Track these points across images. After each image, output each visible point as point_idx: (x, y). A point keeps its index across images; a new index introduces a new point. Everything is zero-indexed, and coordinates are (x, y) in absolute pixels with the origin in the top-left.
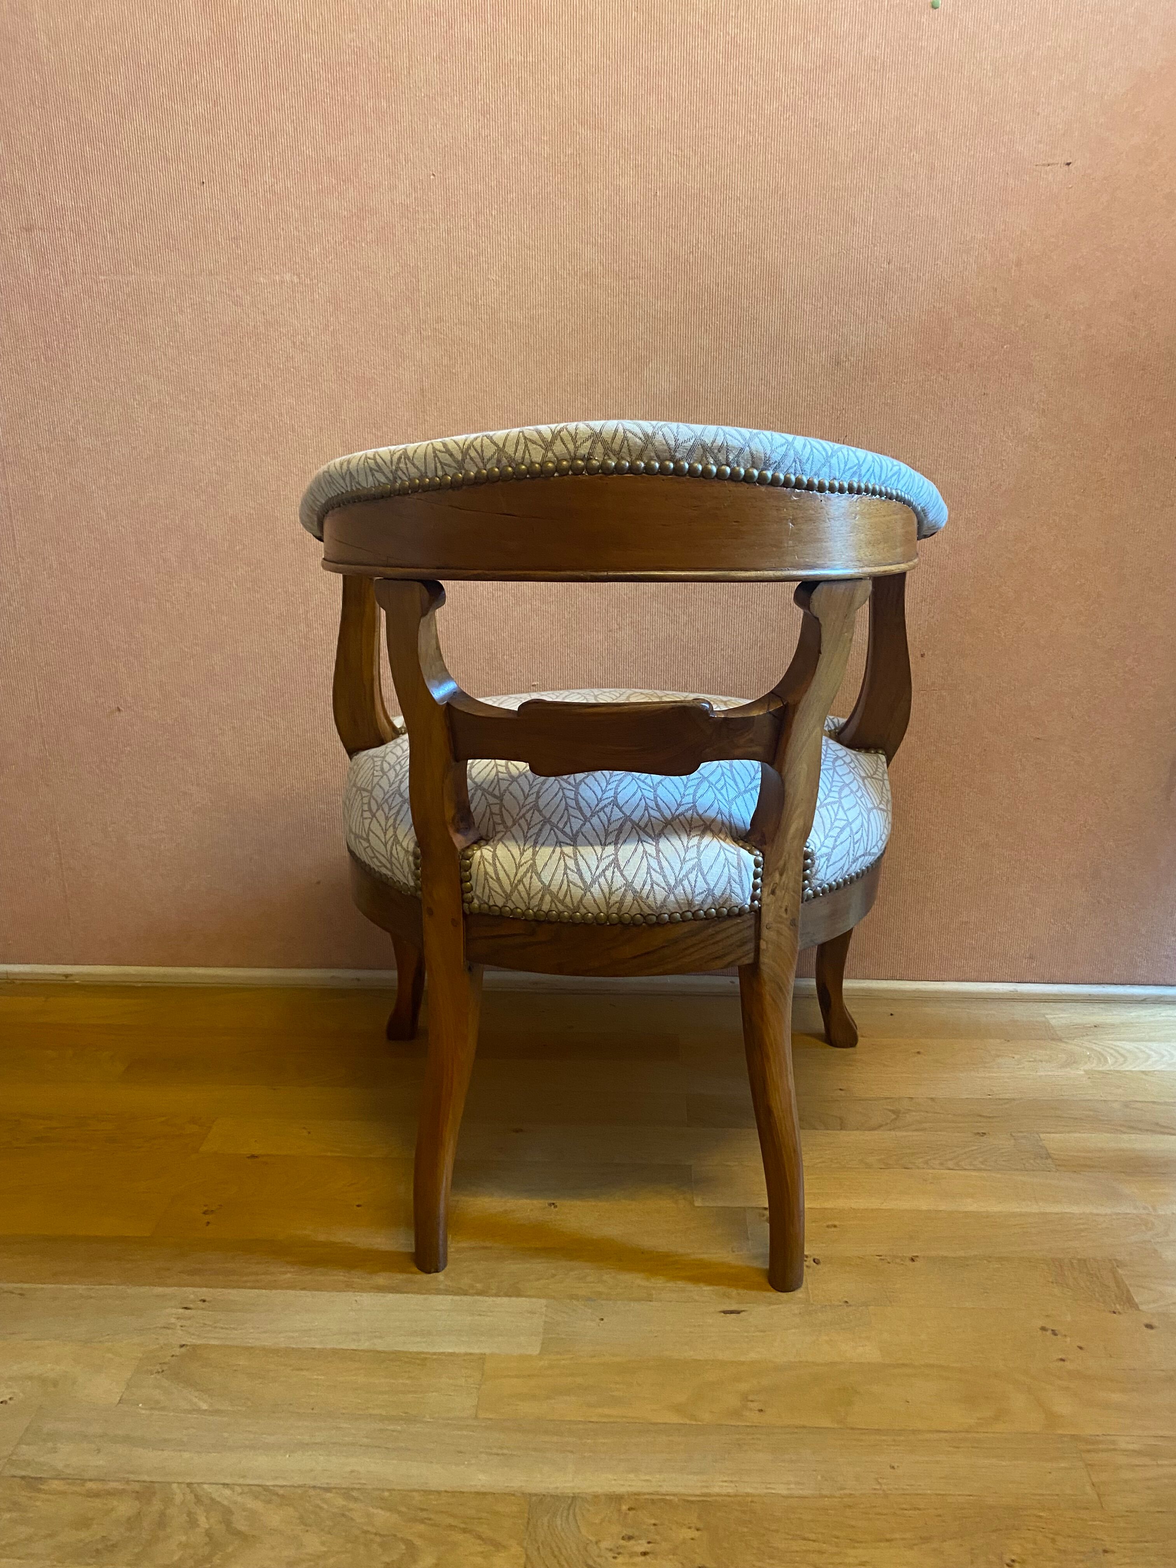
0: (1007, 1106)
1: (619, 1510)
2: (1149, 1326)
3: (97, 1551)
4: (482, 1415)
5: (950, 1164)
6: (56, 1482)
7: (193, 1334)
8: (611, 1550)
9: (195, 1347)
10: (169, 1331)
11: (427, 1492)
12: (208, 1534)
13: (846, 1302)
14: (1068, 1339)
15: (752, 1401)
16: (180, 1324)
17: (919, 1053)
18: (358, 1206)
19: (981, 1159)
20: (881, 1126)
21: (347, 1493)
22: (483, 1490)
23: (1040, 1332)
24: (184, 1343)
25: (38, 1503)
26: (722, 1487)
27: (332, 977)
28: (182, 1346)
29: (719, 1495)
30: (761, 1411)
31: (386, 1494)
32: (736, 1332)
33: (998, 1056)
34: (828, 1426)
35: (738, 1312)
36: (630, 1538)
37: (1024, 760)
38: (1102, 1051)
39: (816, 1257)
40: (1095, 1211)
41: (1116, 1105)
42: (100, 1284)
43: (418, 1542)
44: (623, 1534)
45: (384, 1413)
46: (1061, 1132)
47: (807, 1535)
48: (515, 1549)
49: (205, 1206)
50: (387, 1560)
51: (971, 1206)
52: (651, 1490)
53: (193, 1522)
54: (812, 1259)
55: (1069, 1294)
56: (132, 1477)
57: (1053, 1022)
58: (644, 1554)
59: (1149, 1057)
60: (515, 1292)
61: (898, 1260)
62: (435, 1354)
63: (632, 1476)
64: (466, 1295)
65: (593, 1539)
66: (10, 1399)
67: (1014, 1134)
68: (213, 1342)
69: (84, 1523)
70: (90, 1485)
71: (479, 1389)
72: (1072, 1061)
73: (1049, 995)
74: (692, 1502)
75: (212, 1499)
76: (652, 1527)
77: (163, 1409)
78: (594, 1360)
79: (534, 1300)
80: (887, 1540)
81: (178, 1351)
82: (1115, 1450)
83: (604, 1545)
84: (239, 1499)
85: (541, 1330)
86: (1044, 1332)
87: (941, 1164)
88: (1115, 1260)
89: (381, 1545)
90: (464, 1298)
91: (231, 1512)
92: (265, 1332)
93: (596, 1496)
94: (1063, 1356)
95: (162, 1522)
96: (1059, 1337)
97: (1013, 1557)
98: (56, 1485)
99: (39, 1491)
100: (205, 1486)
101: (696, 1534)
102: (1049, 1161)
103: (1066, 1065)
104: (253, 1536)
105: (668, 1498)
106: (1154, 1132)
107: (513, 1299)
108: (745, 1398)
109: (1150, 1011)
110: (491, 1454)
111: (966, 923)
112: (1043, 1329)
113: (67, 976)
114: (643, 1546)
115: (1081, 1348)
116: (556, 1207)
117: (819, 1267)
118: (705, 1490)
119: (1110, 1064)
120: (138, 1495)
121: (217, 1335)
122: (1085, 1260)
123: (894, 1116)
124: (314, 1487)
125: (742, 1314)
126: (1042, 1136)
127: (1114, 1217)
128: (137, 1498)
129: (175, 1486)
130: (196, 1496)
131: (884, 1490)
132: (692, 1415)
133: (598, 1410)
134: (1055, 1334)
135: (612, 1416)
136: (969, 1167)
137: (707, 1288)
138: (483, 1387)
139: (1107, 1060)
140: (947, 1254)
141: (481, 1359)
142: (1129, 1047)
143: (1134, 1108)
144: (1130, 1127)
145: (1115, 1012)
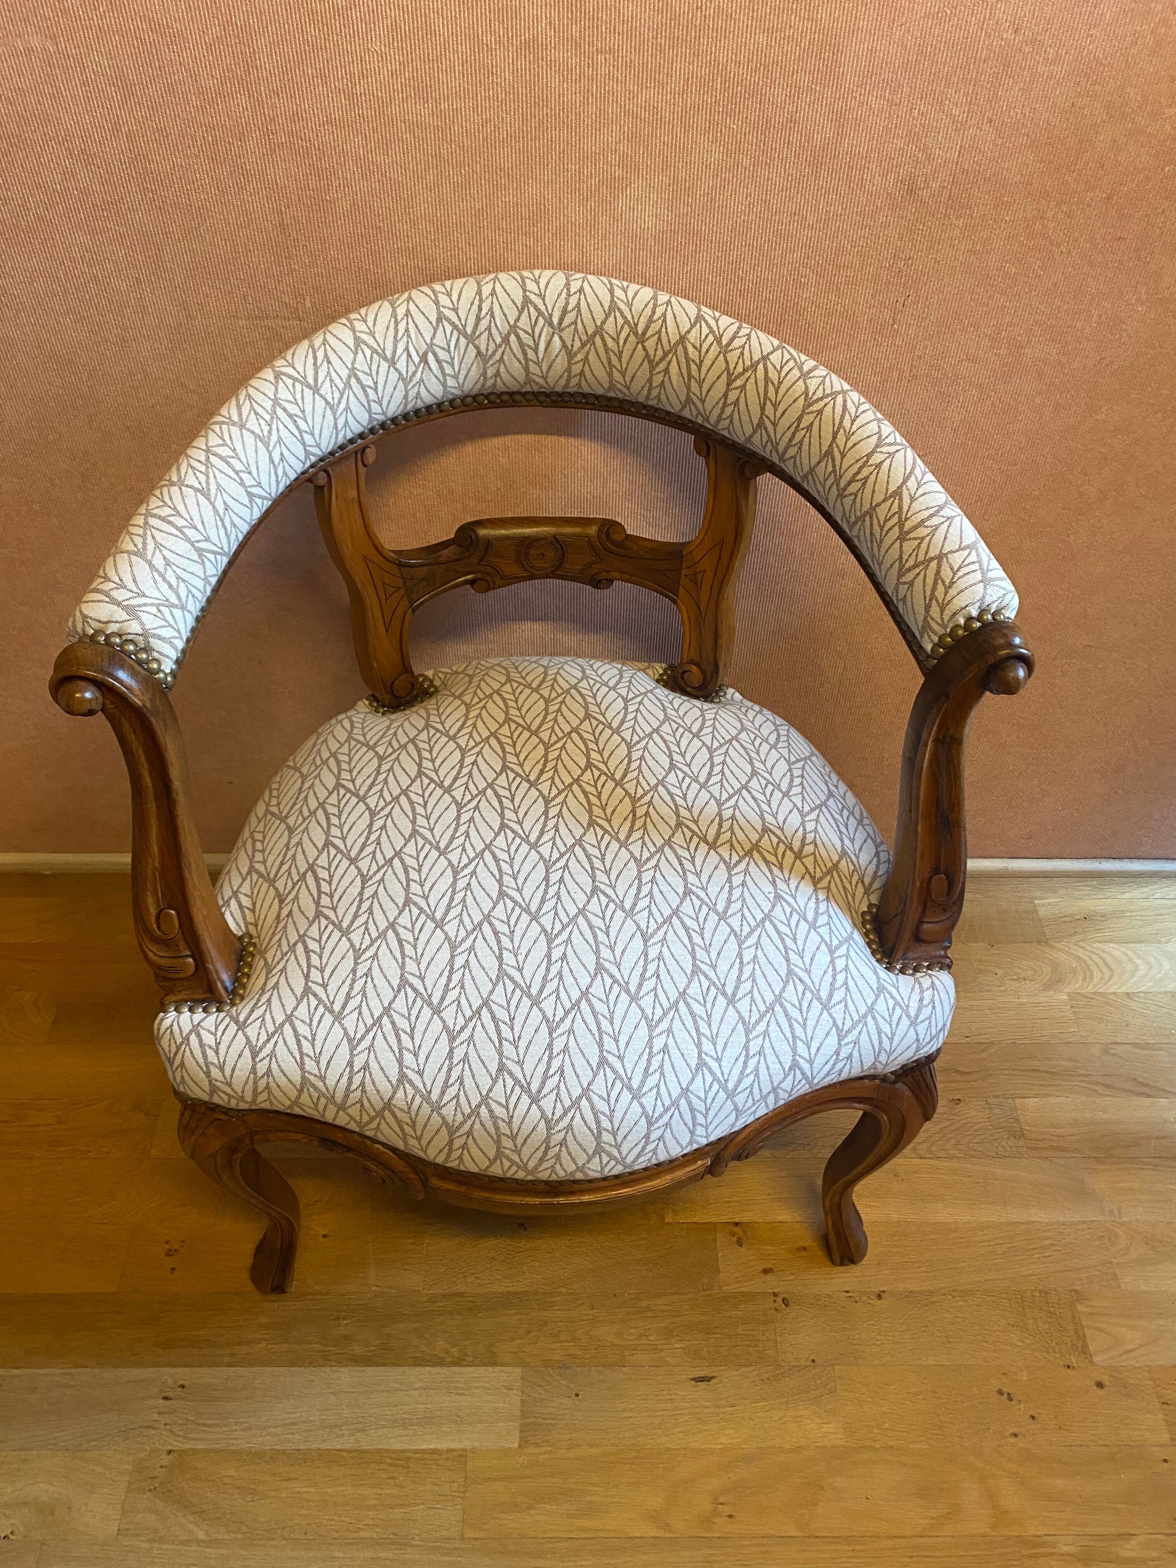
0: (983, 1055)
2: (1100, 1385)
4: (470, 1534)
7: (178, 1436)
9: (182, 1453)
10: (153, 1432)
13: (813, 1361)
14: (1022, 1406)
15: (722, 1504)
16: (163, 1422)
18: (324, 1236)
19: (953, 1141)
23: (997, 1395)
24: (170, 1448)
28: (169, 1453)
30: (730, 1516)
32: (706, 1407)
33: (980, 971)
34: (792, 1534)
35: (708, 1379)
38: (1090, 962)
39: (786, 1295)
40: (1061, 1219)
41: (1097, 1050)
42: (76, 1367)
45: (374, 1536)
46: (1036, 1096)
49: (167, 1242)
51: (941, 1214)
55: (1028, 1342)
57: (1042, 912)
59: (1136, 968)
60: (490, 1359)
61: (865, 1298)
62: (417, 1452)
64: (442, 1365)
66: (12, 1533)
67: (989, 1101)
68: (200, 1446)
71: (463, 1498)
72: (1056, 978)
77: (161, 1540)
79: (509, 1369)
81: (166, 1460)
82: (1053, 1554)
85: (518, 1413)
86: (1000, 1395)
88: (1075, 1291)
92: (250, 1429)
94: (1015, 1430)
96: (1013, 1403)
102: (1021, 1143)
103: (1049, 986)
107: (490, 1369)
108: (716, 1500)
109: (1144, 890)
112: (1000, 1392)
115: (1033, 1417)
117: (788, 1310)
119: (1096, 983)
121: (201, 1436)
122: (1046, 1292)
125: (713, 1381)
126: (1018, 1101)
127: (1079, 1227)
132: (667, 1525)
133: (578, 1522)
134: (1011, 1400)
135: (589, 1530)
136: (941, 1154)
137: (679, 1346)
138: (467, 1494)
139: (1092, 977)
140: (914, 1287)
141: (461, 1456)
142: (1117, 953)
143: (1114, 1055)
144: (1107, 1086)
145: (1108, 894)
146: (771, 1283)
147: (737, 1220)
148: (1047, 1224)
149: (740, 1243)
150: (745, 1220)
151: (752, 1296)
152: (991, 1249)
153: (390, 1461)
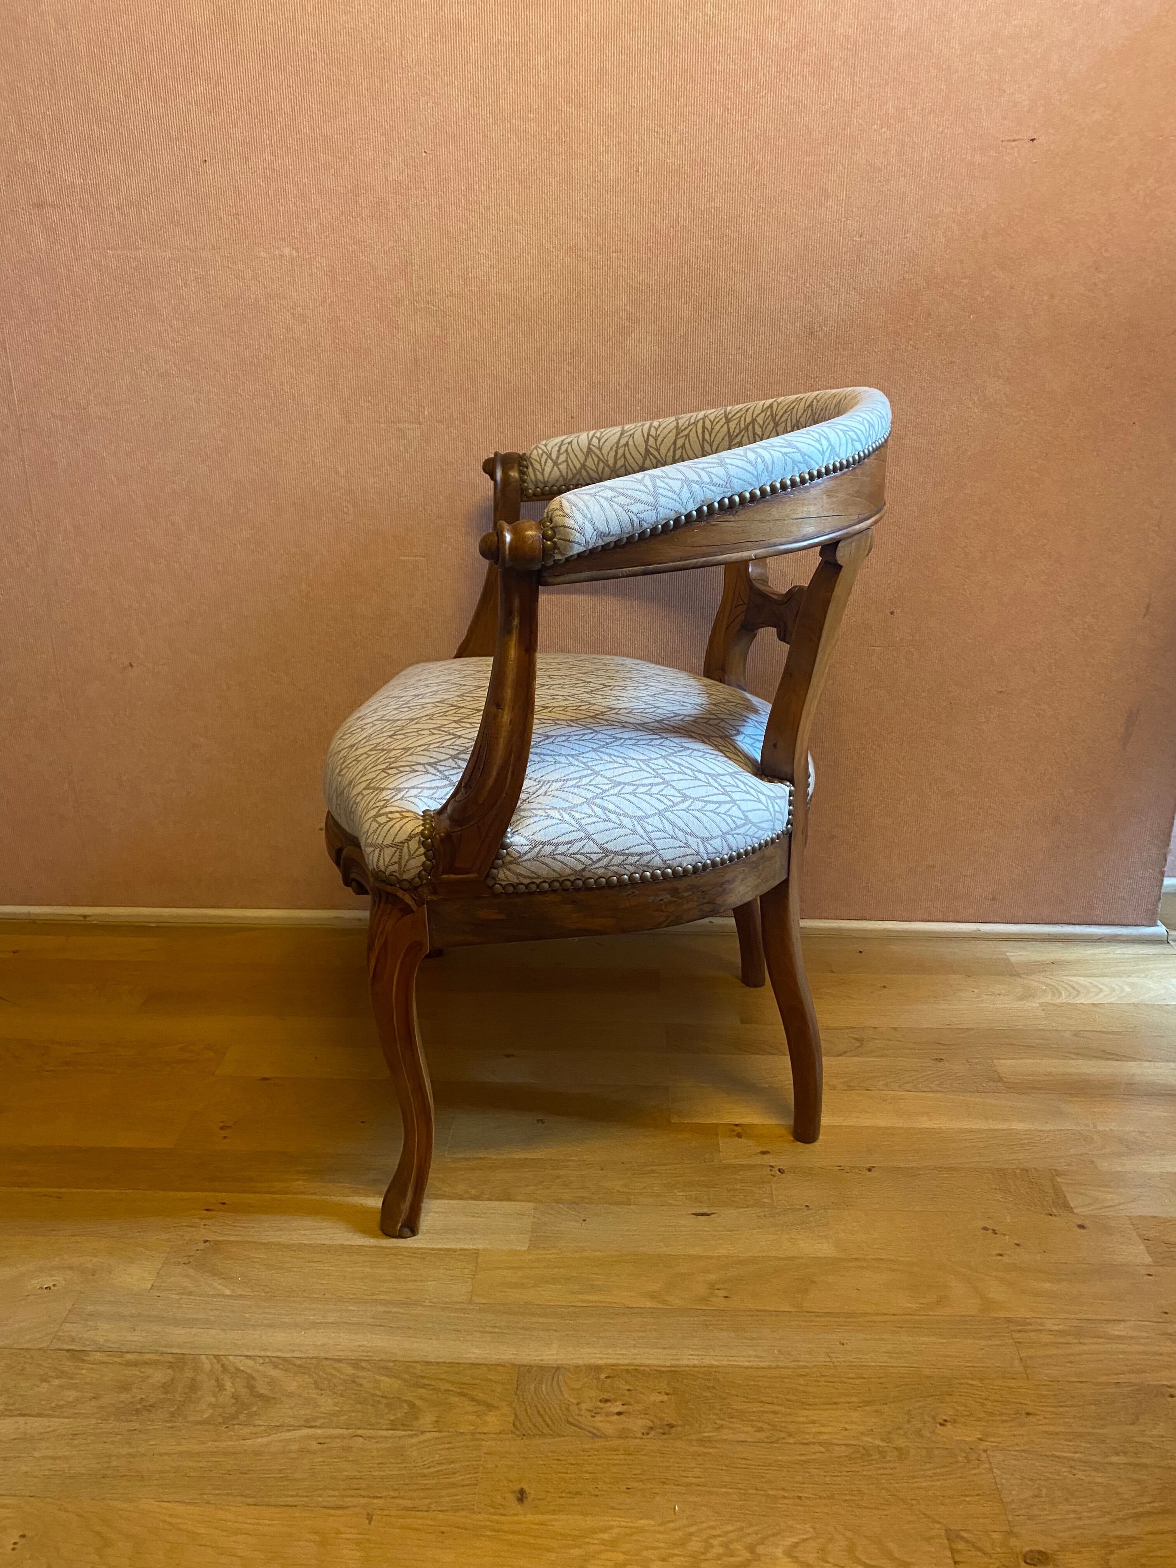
0: (964, 1035)
1: (598, 1379)
2: (1081, 1227)
3: (137, 1410)
4: (476, 1299)
5: (908, 1087)
6: (99, 1354)
7: (215, 1232)
8: (589, 1411)
9: (216, 1242)
10: (194, 1229)
11: (428, 1363)
12: (235, 1397)
13: (807, 1206)
14: (1007, 1237)
15: (718, 1289)
16: (203, 1223)
17: (885, 987)
18: (362, 1122)
19: (937, 1082)
20: (845, 1052)
21: (356, 1364)
22: (478, 1361)
23: (982, 1231)
24: (206, 1239)
25: (83, 1372)
26: (689, 1359)
27: (336, 918)
28: (206, 1241)
29: (687, 1366)
31: (391, 1364)
32: (706, 1231)
33: (960, 990)
34: (785, 1309)
35: (709, 1215)
36: (607, 1401)
37: (988, 712)
39: (781, 1167)
40: (1039, 1128)
41: (1067, 1034)
42: (130, 1189)
43: (418, 1403)
44: (600, 1398)
45: (388, 1298)
46: (1013, 1059)
47: (763, 1399)
48: (506, 1410)
49: (222, 1122)
50: (392, 1418)
51: (926, 1123)
52: (627, 1362)
53: (221, 1387)
54: (777, 1169)
55: (1011, 1199)
56: (165, 1350)
57: (1013, 959)
58: (619, 1414)
59: (1101, 990)
60: (506, 1196)
61: (856, 1170)
62: (433, 1249)
63: (610, 1351)
64: (460, 1199)
65: (575, 1401)
66: (54, 1285)
67: (969, 1060)
68: (232, 1238)
69: (125, 1387)
70: (129, 1357)
71: (472, 1279)
72: (1028, 995)
73: (1009, 934)
74: (663, 1372)
75: (237, 1369)
76: (626, 1392)
77: (190, 1294)
78: (577, 1255)
79: (522, 1203)
80: (835, 1403)
81: (202, 1246)
82: (1041, 1330)
83: (583, 1406)
84: (261, 1368)
85: (529, 1230)
86: (985, 1232)
87: (900, 1086)
88: (1055, 1170)
89: (388, 1405)
90: (462, 1202)
91: (254, 1378)
92: (281, 1231)
93: (577, 1367)
94: (1000, 1252)
95: (193, 1387)
96: (998, 1235)
97: (945, 1418)
98: (98, 1356)
99: (83, 1361)
100: (230, 1357)
101: (666, 1398)
102: (999, 1084)
103: (1022, 998)
104: (274, 1398)
105: (641, 1368)
106: (1101, 1058)
107: (505, 1203)
108: (712, 1286)
109: (1105, 949)
110: (484, 1332)
111: (933, 866)
112: (985, 1229)
113: (85, 917)
114: (617, 1407)
115: (1018, 1245)
116: (543, 1123)
117: (783, 1176)
118: (673, 1362)
119: (1064, 999)
120: (171, 1366)
121: (237, 1233)
122: (1027, 1170)
123: (858, 1044)
124: (326, 1359)
125: (712, 1216)
126: (995, 1061)
127: (1057, 1133)
128: (170, 1367)
129: (204, 1357)
130: (223, 1366)
131: (834, 1363)
132: (664, 1300)
133: (580, 1297)
134: (995, 1233)
135: (592, 1302)
136: (926, 1089)
137: (682, 1194)
138: (477, 1277)
139: (1060, 994)
140: (901, 1165)
141: (475, 1253)
142: (1082, 982)
143: (1083, 1037)
144: (1077, 1054)
145: (1072, 951)
146: (768, 1160)
147: (737, 1123)
148: (1026, 1130)
149: (739, 1136)
150: (743, 1123)
151: (751, 1167)
152: (974, 1144)
153: (407, 1254)
